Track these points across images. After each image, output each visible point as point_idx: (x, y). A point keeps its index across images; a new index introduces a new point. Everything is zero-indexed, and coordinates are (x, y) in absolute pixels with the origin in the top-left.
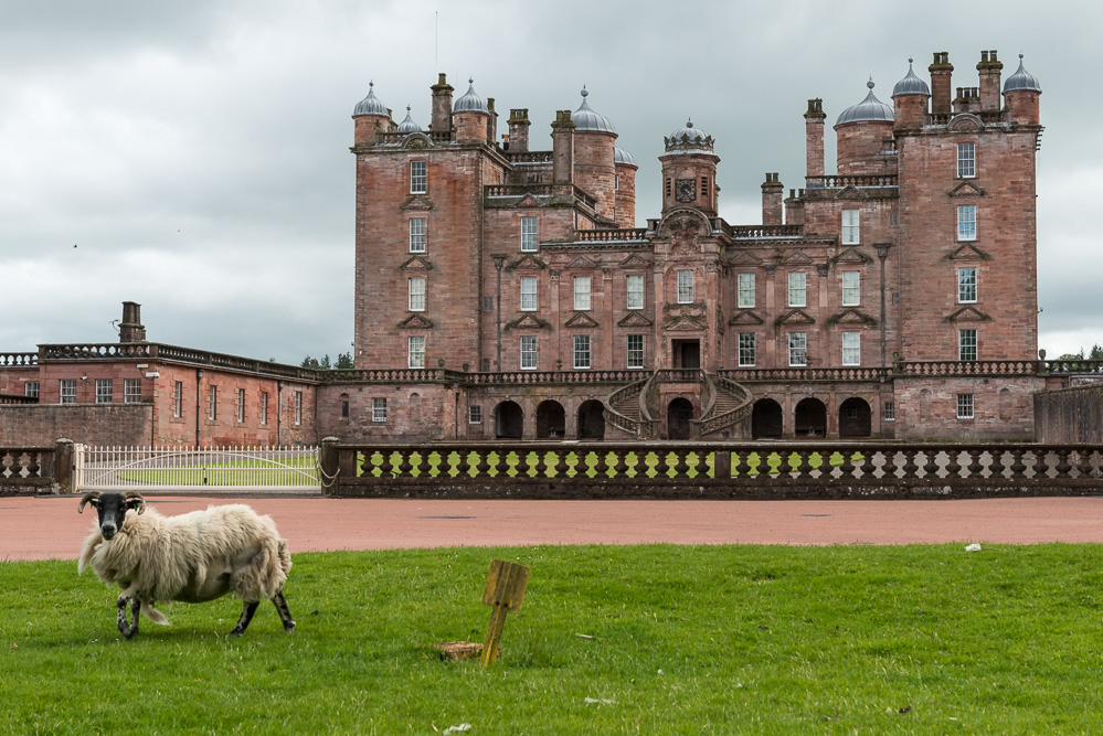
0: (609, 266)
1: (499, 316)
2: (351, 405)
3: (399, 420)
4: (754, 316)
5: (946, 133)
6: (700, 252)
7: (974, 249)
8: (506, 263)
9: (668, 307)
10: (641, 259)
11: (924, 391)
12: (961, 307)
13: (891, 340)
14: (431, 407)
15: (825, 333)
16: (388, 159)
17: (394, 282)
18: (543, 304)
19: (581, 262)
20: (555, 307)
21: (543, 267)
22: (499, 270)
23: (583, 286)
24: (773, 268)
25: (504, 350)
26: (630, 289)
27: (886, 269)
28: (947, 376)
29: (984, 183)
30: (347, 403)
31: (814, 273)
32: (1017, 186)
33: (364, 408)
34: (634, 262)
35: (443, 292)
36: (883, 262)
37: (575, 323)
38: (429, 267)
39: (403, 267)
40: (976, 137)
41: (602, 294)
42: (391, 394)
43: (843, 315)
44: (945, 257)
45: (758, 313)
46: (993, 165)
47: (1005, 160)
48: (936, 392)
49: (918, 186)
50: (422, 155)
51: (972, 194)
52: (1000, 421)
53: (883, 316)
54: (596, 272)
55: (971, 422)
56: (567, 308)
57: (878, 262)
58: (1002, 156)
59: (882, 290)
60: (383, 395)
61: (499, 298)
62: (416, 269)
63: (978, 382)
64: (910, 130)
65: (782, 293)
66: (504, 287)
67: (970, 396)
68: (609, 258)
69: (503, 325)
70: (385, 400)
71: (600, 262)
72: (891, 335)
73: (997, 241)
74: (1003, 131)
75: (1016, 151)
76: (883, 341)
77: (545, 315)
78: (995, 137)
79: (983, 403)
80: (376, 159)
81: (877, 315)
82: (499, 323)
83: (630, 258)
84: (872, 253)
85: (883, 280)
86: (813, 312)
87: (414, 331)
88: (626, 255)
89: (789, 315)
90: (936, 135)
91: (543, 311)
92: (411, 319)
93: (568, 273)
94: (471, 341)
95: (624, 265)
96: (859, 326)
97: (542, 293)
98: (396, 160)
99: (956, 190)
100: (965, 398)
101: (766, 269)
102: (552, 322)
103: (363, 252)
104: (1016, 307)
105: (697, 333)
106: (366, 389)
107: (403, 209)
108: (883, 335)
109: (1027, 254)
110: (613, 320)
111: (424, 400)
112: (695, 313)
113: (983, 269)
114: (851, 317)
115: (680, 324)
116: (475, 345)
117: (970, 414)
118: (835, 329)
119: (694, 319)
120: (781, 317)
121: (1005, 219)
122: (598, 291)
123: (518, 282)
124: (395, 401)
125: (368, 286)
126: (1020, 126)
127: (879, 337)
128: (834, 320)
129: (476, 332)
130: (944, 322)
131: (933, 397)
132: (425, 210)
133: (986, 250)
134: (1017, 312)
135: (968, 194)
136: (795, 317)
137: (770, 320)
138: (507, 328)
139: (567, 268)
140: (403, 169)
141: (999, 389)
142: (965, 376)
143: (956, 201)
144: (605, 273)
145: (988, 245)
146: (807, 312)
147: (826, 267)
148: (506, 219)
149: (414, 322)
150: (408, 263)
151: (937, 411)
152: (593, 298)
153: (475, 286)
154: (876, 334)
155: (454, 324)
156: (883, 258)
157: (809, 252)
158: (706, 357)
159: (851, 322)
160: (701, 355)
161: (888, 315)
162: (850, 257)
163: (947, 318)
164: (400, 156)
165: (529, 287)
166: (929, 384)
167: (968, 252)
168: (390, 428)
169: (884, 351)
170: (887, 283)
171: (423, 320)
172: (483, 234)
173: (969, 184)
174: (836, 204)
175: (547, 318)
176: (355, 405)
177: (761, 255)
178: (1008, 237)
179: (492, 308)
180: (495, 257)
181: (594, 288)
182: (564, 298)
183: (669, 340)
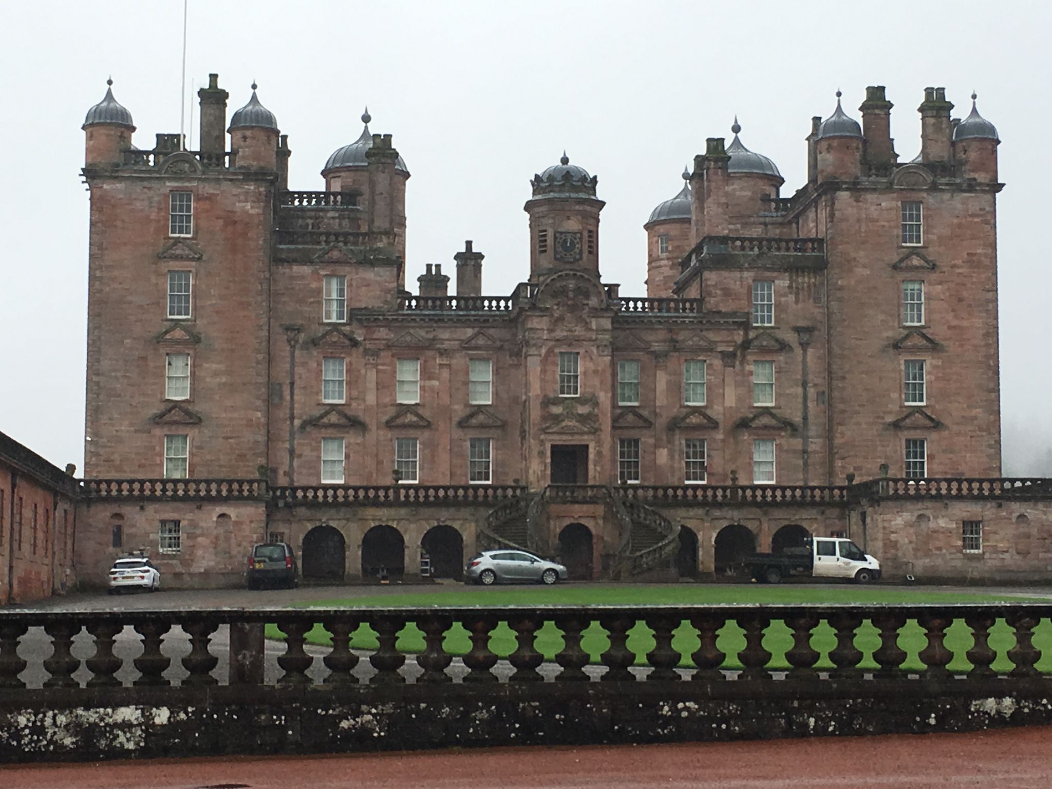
0: (446, 345)
1: (292, 409)
2: (126, 530)
3: (200, 552)
4: (640, 417)
5: (889, 188)
6: (591, 330)
7: (924, 336)
8: (302, 337)
9: (547, 402)
10: (489, 337)
11: (920, 517)
12: (909, 411)
13: (815, 452)
14: (247, 533)
15: (732, 440)
16: (138, 187)
17: (144, 359)
18: (355, 393)
19: (408, 338)
20: (371, 399)
21: (355, 343)
22: (293, 347)
23: (409, 372)
24: (666, 355)
25: (300, 456)
26: (473, 377)
27: (809, 359)
28: (950, 497)
29: (933, 253)
30: (119, 528)
31: (717, 363)
32: (974, 258)
33: (147, 534)
34: (481, 341)
35: (216, 374)
36: (805, 351)
37: (399, 421)
38: (196, 339)
39: (159, 339)
40: (925, 195)
41: (435, 383)
42: (186, 516)
43: (754, 419)
44: (888, 346)
45: (645, 413)
46: (946, 232)
47: (960, 226)
48: (935, 518)
49: (853, 255)
50: (187, 184)
51: (923, 267)
52: (1017, 557)
53: (805, 418)
54: (430, 353)
55: (979, 558)
56: (387, 400)
57: (799, 351)
58: (955, 221)
59: (804, 385)
60: (175, 516)
61: (292, 384)
62: (178, 342)
63: (989, 505)
64: (845, 183)
65: (677, 389)
66: (299, 370)
67: (977, 523)
68: (445, 335)
69: (297, 422)
70: (177, 523)
71: (434, 339)
72: (816, 445)
73: (950, 328)
74: (959, 189)
75: (973, 215)
76: (805, 452)
77: (357, 410)
78: (947, 196)
79: (995, 533)
80: (120, 186)
81: (797, 419)
82: (292, 418)
83: (475, 336)
84: (790, 337)
85: (805, 373)
86: (716, 412)
87: (174, 427)
88: (470, 332)
89: (687, 416)
90: (875, 190)
91: (354, 404)
92: (170, 411)
93: (390, 353)
94: (257, 442)
95: (466, 346)
96: (776, 432)
97: (354, 380)
98: (150, 189)
99: (901, 260)
100: (971, 526)
101: (656, 355)
102: (367, 419)
103: (99, 315)
104: (975, 412)
105: (586, 437)
106: (151, 508)
107: (160, 257)
108: (805, 444)
109: (988, 345)
110: (450, 419)
111: (237, 523)
112: (582, 410)
113: (935, 362)
114: (765, 420)
115: (564, 424)
116: (262, 448)
117: (977, 547)
118: (746, 436)
119: (583, 419)
120: (674, 418)
121: (960, 300)
122: (430, 378)
123: (319, 364)
124: (193, 524)
125: (105, 364)
126: (980, 184)
127: (800, 447)
128: (743, 424)
129: (263, 431)
130: (885, 429)
131: (932, 525)
132: (193, 259)
133: (937, 339)
134: (975, 418)
135: (917, 268)
136: (694, 420)
137: (661, 422)
138: (303, 427)
139: (388, 347)
140: (159, 202)
141: (1015, 515)
142: (971, 498)
143: (900, 276)
144: (441, 354)
145: (939, 332)
146: (709, 412)
147: (733, 355)
148: (303, 277)
149: (176, 415)
150: (166, 333)
151: (938, 544)
152: (423, 388)
153: (263, 368)
154: (797, 443)
155: (231, 419)
156: (804, 346)
157: (712, 336)
158: (598, 468)
159: (766, 427)
160: (591, 466)
161: (811, 419)
162: (765, 343)
163: (889, 424)
164: (155, 185)
165: (333, 372)
166: (927, 508)
167: (918, 341)
168: (186, 563)
169: (806, 464)
170: (810, 377)
171: (188, 413)
172: (272, 295)
173: (918, 255)
174: (746, 274)
175: (361, 414)
176: (133, 530)
177: (649, 337)
178: (965, 323)
179: (281, 397)
180: (288, 329)
181: (426, 374)
182: (384, 387)
183: (548, 446)
